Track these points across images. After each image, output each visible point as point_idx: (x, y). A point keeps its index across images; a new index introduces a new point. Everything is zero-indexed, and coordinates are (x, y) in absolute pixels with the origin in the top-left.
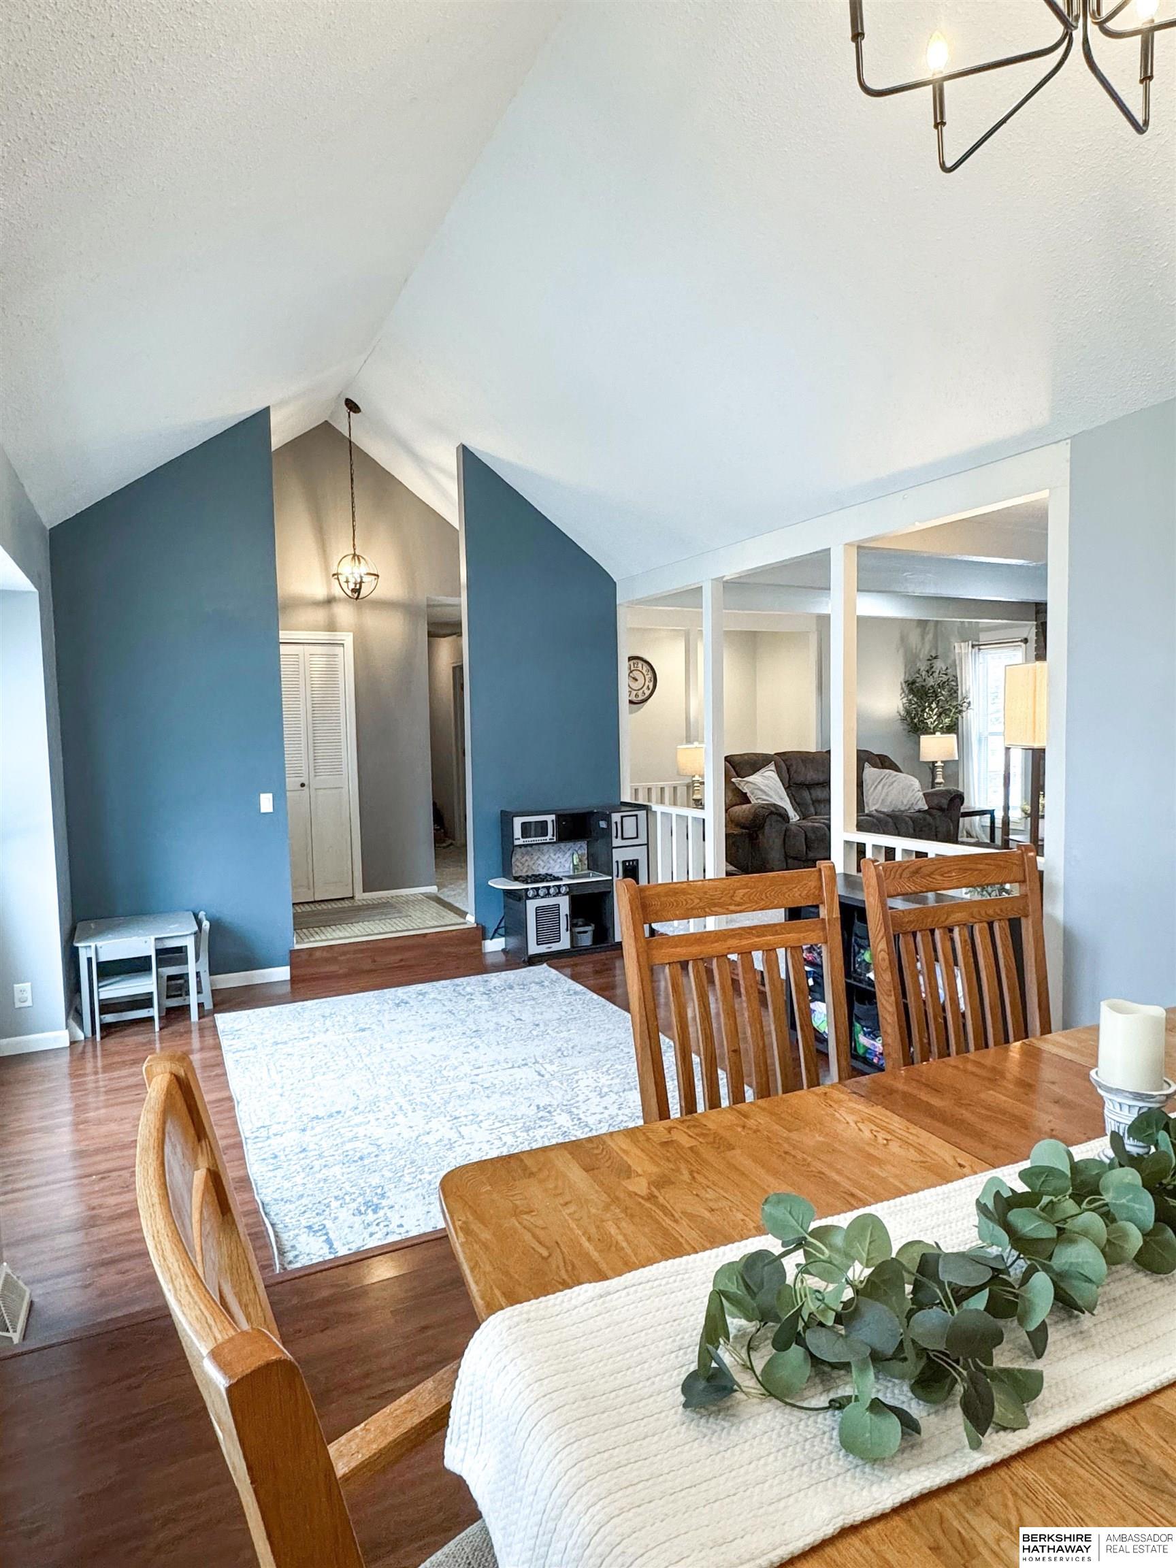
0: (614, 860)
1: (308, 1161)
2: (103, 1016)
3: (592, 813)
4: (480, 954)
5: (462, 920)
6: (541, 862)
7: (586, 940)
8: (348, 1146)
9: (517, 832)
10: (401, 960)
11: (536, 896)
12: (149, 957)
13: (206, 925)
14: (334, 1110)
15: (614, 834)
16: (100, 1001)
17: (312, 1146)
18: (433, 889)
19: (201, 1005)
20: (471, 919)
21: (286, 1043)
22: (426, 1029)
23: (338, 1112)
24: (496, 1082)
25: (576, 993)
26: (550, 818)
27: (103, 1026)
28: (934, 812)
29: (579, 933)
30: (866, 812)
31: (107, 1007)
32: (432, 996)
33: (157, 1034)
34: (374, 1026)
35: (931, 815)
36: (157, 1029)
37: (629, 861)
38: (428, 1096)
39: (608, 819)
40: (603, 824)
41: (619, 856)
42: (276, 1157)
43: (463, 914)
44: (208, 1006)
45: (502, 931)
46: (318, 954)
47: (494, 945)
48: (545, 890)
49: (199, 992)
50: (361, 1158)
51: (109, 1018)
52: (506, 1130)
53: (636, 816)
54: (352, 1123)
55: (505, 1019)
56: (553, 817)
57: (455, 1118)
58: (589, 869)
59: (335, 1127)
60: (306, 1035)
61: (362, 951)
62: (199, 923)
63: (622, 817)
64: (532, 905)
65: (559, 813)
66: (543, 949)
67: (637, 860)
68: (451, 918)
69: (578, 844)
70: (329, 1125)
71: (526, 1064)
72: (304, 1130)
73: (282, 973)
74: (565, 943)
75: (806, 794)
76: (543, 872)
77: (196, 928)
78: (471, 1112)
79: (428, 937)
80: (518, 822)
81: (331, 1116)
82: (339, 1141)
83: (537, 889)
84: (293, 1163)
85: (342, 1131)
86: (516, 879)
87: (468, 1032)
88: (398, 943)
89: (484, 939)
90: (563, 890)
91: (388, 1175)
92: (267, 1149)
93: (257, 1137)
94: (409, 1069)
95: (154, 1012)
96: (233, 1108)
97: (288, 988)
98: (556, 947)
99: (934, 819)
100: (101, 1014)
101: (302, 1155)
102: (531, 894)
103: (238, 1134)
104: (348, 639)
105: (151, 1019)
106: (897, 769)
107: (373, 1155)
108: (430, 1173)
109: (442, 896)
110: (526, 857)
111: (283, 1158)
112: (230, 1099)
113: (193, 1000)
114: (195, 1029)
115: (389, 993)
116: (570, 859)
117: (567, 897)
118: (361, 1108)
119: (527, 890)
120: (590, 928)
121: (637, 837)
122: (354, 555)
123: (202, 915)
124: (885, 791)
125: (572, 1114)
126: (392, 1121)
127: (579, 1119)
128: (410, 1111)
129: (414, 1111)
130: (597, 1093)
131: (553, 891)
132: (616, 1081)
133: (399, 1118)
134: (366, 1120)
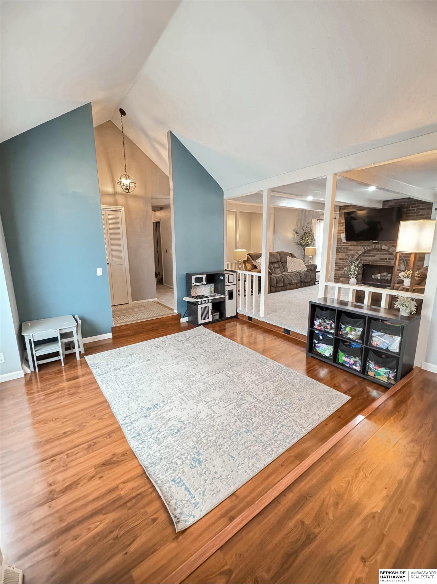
0: (226, 290)
1: (155, 435)
2: (38, 362)
3: (217, 274)
4: (179, 323)
5: (172, 312)
6: (200, 291)
7: (217, 317)
8: (170, 424)
9: (193, 281)
10: (152, 328)
11: (202, 304)
12: (58, 337)
13: (80, 321)
14: (155, 403)
15: (226, 281)
16: (37, 357)
17: (154, 426)
18: (156, 299)
19: (80, 352)
20: (176, 311)
21: (119, 369)
22: (174, 358)
23: (157, 404)
24: (214, 382)
25: (219, 338)
26: (204, 276)
27: (38, 365)
28: (309, 271)
29: (215, 315)
30: (288, 271)
31: (40, 358)
32: (168, 342)
33: (63, 368)
34: (152, 358)
35: (308, 272)
36: (63, 365)
37: (230, 290)
38: (191, 392)
39: (224, 275)
40: (222, 278)
42: (139, 435)
43: (172, 310)
44: (83, 352)
45: (186, 315)
46: (122, 328)
47: (184, 320)
48: (204, 302)
49: (79, 347)
50: (179, 431)
51: (41, 362)
52: (230, 407)
53: (233, 274)
54: (165, 410)
55: (201, 351)
56: (205, 275)
57: (208, 403)
58: (215, 292)
59: (159, 413)
60: (127, 364)
61: (138, 325)
62: (77, 322)
63: (229, 275)
64: (200, 307)
65: (208, 274)
66: (204, 321)
67: (233, 290)
68: (170, 312)
69: (211, 285)
70: (155, 412)
71: (220, 372)
72: (146, 417)
73: (109, 336)
74: (210, 319)
75: (272, 265)
76: (200, 294)
77: (77, 324)
78: (212, 399)
79: (162, 319)
80: (193, 277)
81: (155, 407)
82: (164, 421)
83: (202, 301)
84: (149, 437)
85: (163, 415)
86: (193, 297)
87: (190, 358)
88: (151, 322)
89: (181, 318)
90: (210, 301)
91: (195, 439)
92: (133, 430)
93: (126, 423)
94: (176, 378)
95: (61, 357)
96: (109, 407)
97: (111, 341)
98: (207, 321)
99: (310, 273)
100: (37, 361)
101: (151, 432)
102: (200, 303)
103: (116, 422)
104: (123, 209)
105: (60, 360)
106: (295, 257)
107: (183, 428)
108: (213, 436)
109: (159, 302)
110: (195, 290)
111: (143, 435)
112: (106, 401)
113: (77, 350)
114: (79, 363)
115: (151, 342)
116: (209, 289)
117: (211, 304)
118: (166, 401)
119: (198, 302)
120: (218, 313)
121: (233, 282)
122: (126, 175)
123: (76, 316)
124: (294, 264)
125: (252, 396)
126: (182, 407)
127: (256, 398)
128: (187, 400)
129: (189, 401)
130: (254, 384)
131: (207, 301)
132: (258, 377)
133: (184, 405)
134: (171, 408)
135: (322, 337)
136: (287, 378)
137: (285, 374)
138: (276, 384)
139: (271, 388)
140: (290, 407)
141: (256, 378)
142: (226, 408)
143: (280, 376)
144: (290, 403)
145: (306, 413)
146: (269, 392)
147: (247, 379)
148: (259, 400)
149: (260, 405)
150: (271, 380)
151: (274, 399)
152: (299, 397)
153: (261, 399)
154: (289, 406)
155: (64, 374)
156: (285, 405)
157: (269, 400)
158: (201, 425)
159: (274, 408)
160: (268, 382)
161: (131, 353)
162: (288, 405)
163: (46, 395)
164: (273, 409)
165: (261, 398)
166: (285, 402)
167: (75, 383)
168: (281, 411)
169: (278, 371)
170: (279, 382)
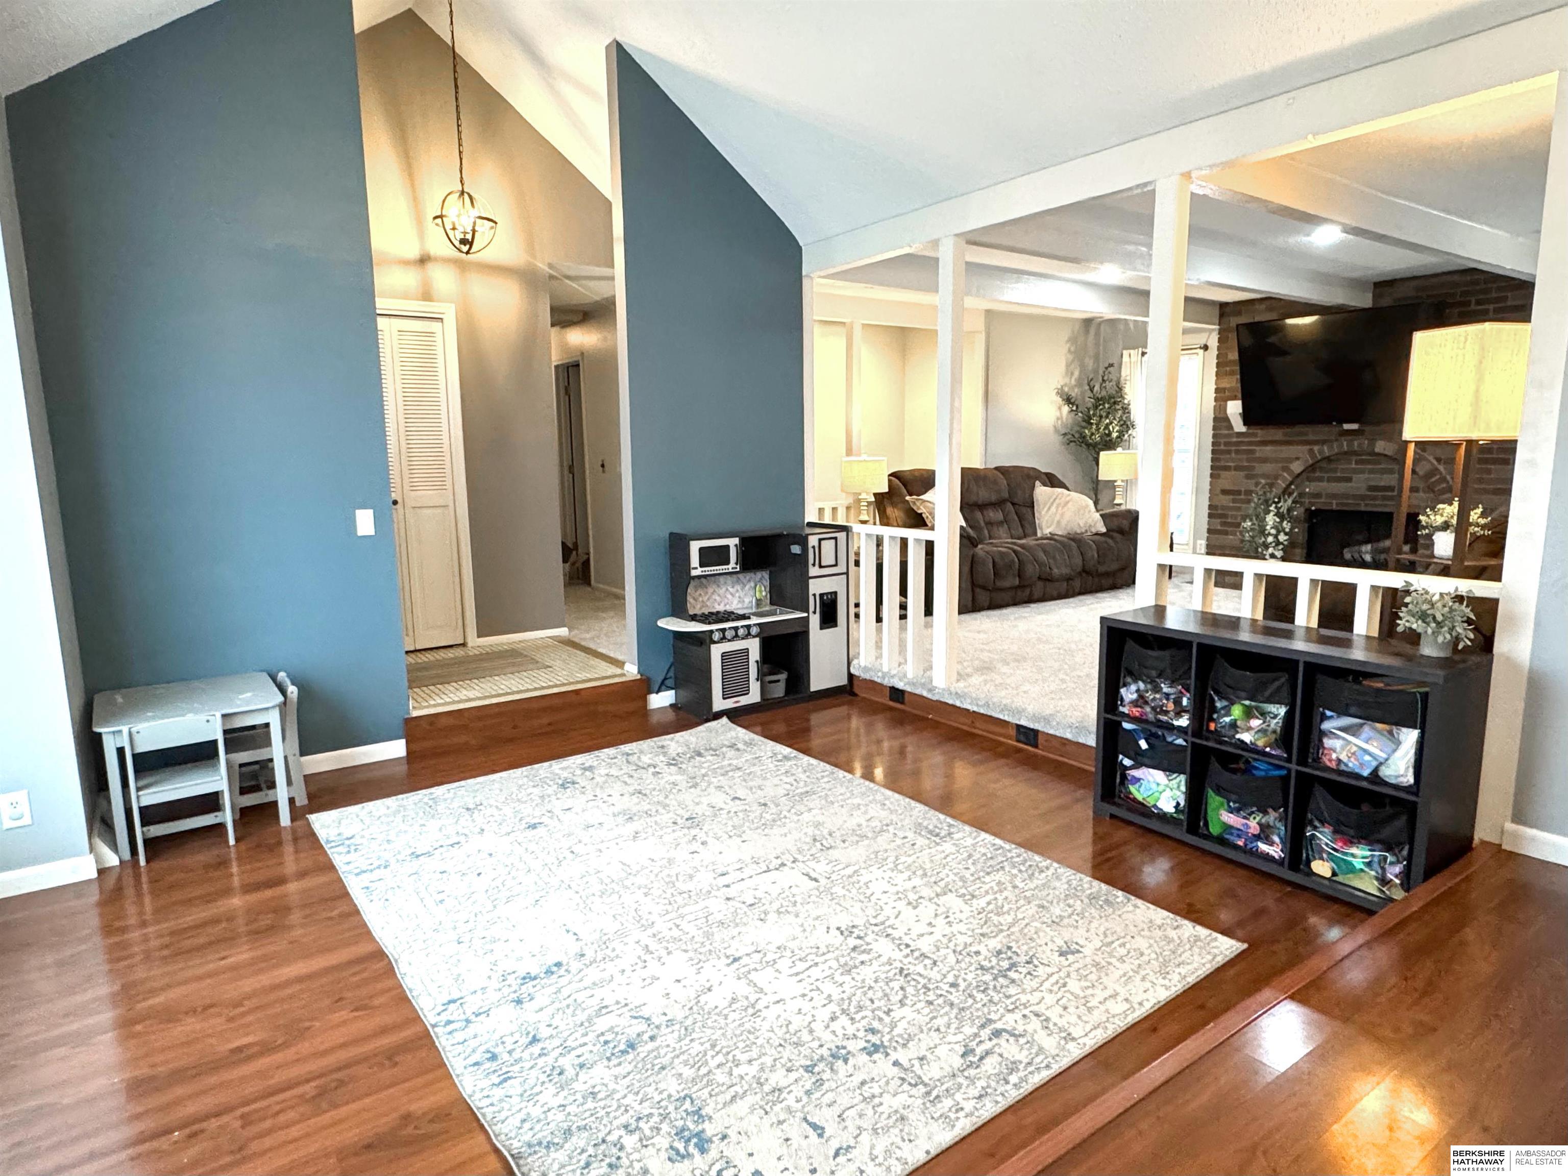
0: (811, 592)
1: (550, 1060)
2: (145, 829)
3: (780, 536)
4: (644, 711)
5: (618, 671)
6: (718, 598)
7: (779, 690)
8: (602, 1024)
9: (695, 560)
10: (550, 724)
11: (723, 639)
12: (214, 743)
13: (292, 690)
14: (551, 960)
15: (811, 561)
16: (141, 809)
17: (544, 1032)
18: (563, 632)
19: (292, 801)
20: (632, 670)
21: (428, 854)
22: (620, 819)
23: (559, 965)
24: (759, 894)
25: (786, 758)
26: (733, 542)
27: (146, 842)
28: (1115, 535)
29: (771, 682)
30: (1039, 535)
31: (151, 815)
32: (603, 771)
33: (233, 850)
34: (544, 819)
35: (1112, 538)
36: (232, 841)
37: (827, 594)
38: (678, 926)
39: (803, 541)
40: (796, 549)
41: (817, 587)
42: (494, 1057)
43: (620, 664)
44: (302, 800)
45: (669, 682)
46: (444, 721)
47: (661, 700)
48: (733, 633)
49: (289, 782)
50: (632, 1046)
51: (158, 830)
52: (815, 972)
53: (836, 538)
54: (587, 982)
55: (719, 799)
56: (736, 541)
57: (735, 960)
58: (772, 603)
59: (565, 992)
60: (455, 839)
61: (500, 714)
62: (283, 691)
63: (820, 540)
64: (717, 651)
65: (745, 535)
66: (730, 704)
67: (836, 593)
68: (613, 670)
69: (759, 575)
70: (554, 989)
71: (783, 865)
72: (519, 1002)
73: (396, 749)
74: (754, 696)
75: (978, 515)
76: (721, 608)
77: (281, 698)
78: (754, 948)
79: (583, 693)
80: (695, 547)
81: (549, 972)
82: (582, 1017)
83: (723, 630)
84: (528, 1065)
85: (581, 997)
86: (694, 618)
87: (679, 821)
88: (544, 703)
89: (650, 692)
90: (754, 631)
91: (688, 1073)
92: (473, 1043)
93: (449, 1022)
94: (628, 883)
95: (227, 817)
96: (390, 971)
97: (404, 768)
98: (744, 701)
99: (1116, 542)
100: (143, 825)
101: (536, 1049)
102: (716, 637)
103: (416, 1019)
104: (449, 311)
105: (221, 826)
106: (1062, 485)
107: (646, 1037)
108: (750, 1062)
109: (576, 640)
110: (700, 591)
111: (506, 1056)
112: (380, 954)
113: (282, 794)
114: (287, 837)
115: (543, 769)
116: (752, 593)
117: (757, 640)
118: (590, 955)
119: (712, 632)
120: (783, 677)
121: (836, 565)
122: (462, 193)
123: (282, 675)
124: (1060, 511)
125: (893, 939)
126: (646, 973)
127: (907, 946)
128: (663, 953)
129: (669, 953)
130: (904, 902)
131: (741, 632)
132: (917, 881)
133: (654, 967)
134: (606, 975)
135: (1148, 743)
136: (1021, 885)
137: (1015, 871)
138: (982, 902)
139: (963, 916)
140: (1029, 973)
141: (910, 885)
142: (799, 978)
143: (997, 878)
144: (1028, 963)
145: (1082, 994)
146: (956, 928)
147: (877, 888)
148: (917, 954)
149: (920, 968)
150: (963, 891)
151: (973, 949)
152: (1060, 942)
153: (925, 950)
154: (1024, 971)
155: (235, 869)
156: (1009, 969)
157: (954, 951)
158: (712, 1028)
159: (970, 977)
160: (951, 897)
161: (471, 806)
162: (1020, 969)
163: (172, 933)
164: (965, 980)
165: (925, 945)
166: (1010, 958)
167: (273, 898)
168: (995, 987)
169: (991, 862)
170: (989, 897)
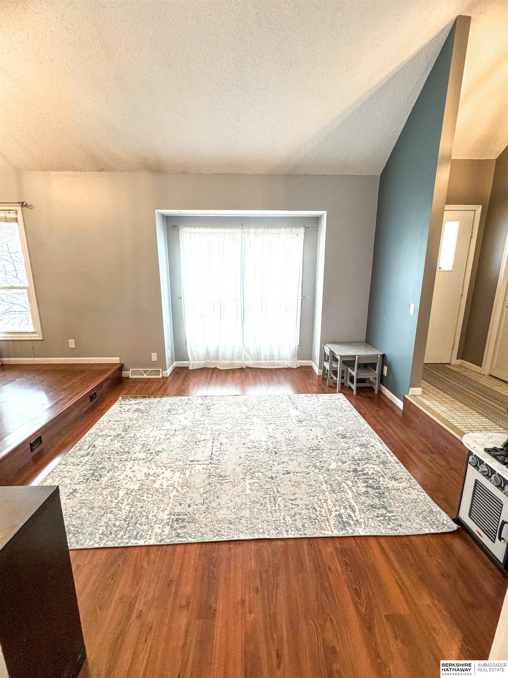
66: (474, 528)
125: (141, 459)
127: (134, 460)
130: (152, 473)
132: (157, 485)
136: (109, 515)
137: (117, 523)
138: (121, 493)
139: (124, 482)
140: (85, 476)
141: (158, 482)
143: (124, 512)
144: (88, 479)
145: (63, 479)
146: (123, 476)
147: (168, 474)
148: (129, 460)
149: (124, 457)
150: (133, 494)
151: (111, 472)
152: (78, 495)
153: (127, 463)
154: (88, 475)
156: (93, 473)
157: (117, 467)
159: (106, 463)
160: (136, 487)
162: (90, 475)
164: (107, 461)
165: (129, 464)
166: (95, 477)
168: (96, 465)
169: (134, 520)
170: (119, 499)
